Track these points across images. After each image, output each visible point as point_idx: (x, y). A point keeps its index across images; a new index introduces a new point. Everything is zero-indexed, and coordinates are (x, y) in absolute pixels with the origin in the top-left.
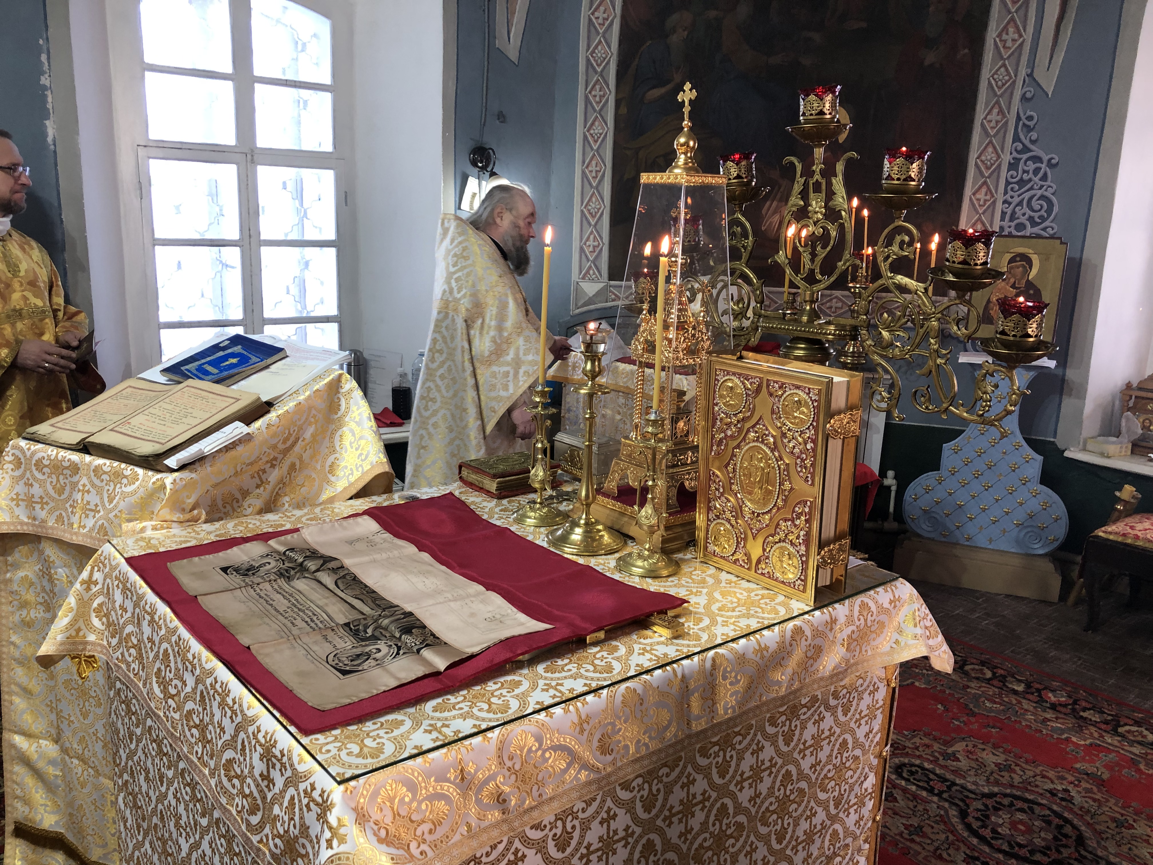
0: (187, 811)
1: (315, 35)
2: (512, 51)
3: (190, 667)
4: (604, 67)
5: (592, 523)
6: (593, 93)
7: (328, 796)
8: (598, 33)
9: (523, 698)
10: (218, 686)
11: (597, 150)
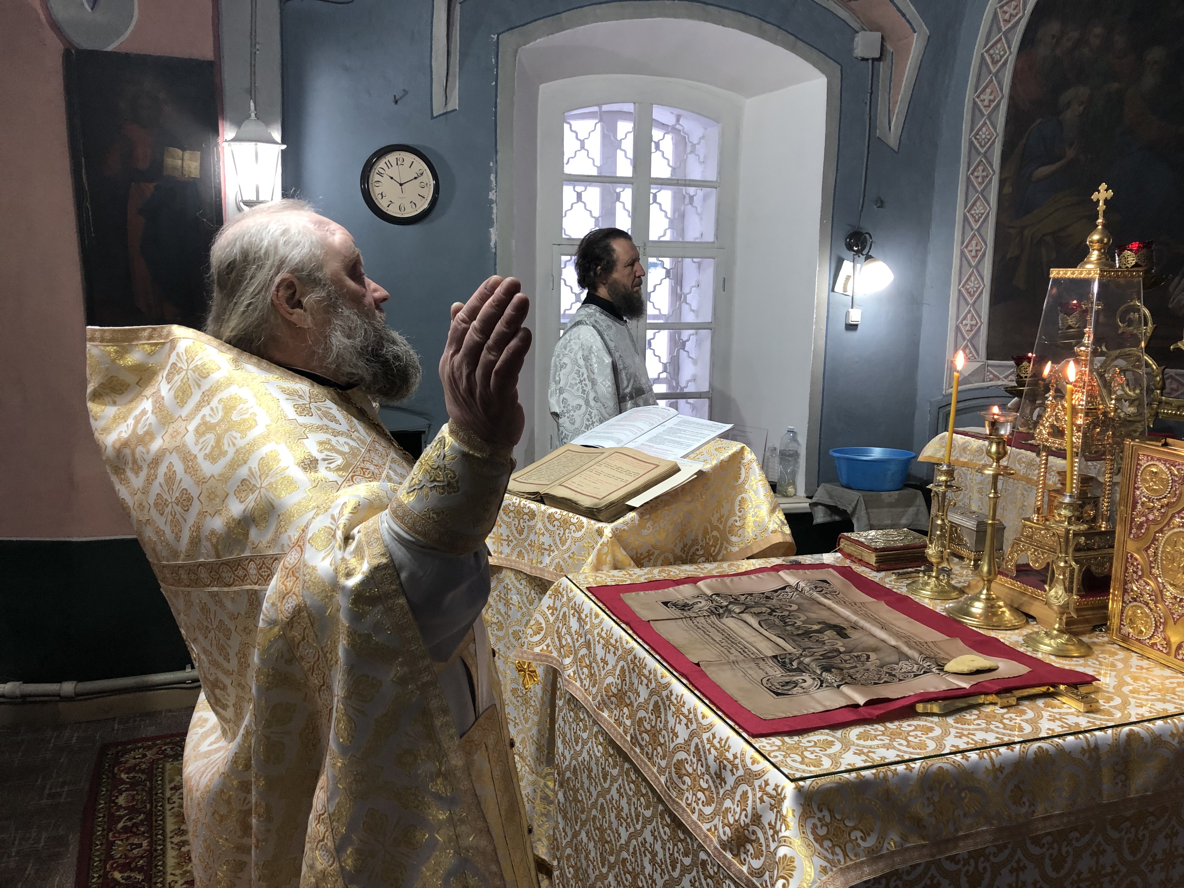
0: (629, 805)
1: (703, 137)
2: (892, 138)
3: (645, 681)
4: (989, 148)
5: (993, 599)
6: (976, 174)
7: (782, 790)
8: (983, 115)
9: (940, 741)
10: (673, 698)
11: (978, 230)
